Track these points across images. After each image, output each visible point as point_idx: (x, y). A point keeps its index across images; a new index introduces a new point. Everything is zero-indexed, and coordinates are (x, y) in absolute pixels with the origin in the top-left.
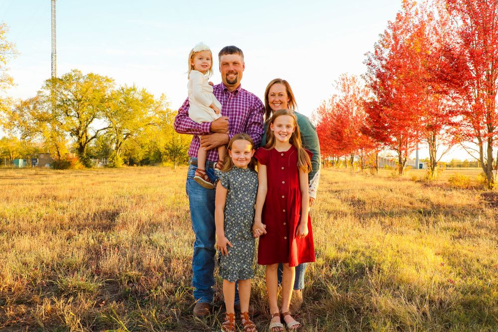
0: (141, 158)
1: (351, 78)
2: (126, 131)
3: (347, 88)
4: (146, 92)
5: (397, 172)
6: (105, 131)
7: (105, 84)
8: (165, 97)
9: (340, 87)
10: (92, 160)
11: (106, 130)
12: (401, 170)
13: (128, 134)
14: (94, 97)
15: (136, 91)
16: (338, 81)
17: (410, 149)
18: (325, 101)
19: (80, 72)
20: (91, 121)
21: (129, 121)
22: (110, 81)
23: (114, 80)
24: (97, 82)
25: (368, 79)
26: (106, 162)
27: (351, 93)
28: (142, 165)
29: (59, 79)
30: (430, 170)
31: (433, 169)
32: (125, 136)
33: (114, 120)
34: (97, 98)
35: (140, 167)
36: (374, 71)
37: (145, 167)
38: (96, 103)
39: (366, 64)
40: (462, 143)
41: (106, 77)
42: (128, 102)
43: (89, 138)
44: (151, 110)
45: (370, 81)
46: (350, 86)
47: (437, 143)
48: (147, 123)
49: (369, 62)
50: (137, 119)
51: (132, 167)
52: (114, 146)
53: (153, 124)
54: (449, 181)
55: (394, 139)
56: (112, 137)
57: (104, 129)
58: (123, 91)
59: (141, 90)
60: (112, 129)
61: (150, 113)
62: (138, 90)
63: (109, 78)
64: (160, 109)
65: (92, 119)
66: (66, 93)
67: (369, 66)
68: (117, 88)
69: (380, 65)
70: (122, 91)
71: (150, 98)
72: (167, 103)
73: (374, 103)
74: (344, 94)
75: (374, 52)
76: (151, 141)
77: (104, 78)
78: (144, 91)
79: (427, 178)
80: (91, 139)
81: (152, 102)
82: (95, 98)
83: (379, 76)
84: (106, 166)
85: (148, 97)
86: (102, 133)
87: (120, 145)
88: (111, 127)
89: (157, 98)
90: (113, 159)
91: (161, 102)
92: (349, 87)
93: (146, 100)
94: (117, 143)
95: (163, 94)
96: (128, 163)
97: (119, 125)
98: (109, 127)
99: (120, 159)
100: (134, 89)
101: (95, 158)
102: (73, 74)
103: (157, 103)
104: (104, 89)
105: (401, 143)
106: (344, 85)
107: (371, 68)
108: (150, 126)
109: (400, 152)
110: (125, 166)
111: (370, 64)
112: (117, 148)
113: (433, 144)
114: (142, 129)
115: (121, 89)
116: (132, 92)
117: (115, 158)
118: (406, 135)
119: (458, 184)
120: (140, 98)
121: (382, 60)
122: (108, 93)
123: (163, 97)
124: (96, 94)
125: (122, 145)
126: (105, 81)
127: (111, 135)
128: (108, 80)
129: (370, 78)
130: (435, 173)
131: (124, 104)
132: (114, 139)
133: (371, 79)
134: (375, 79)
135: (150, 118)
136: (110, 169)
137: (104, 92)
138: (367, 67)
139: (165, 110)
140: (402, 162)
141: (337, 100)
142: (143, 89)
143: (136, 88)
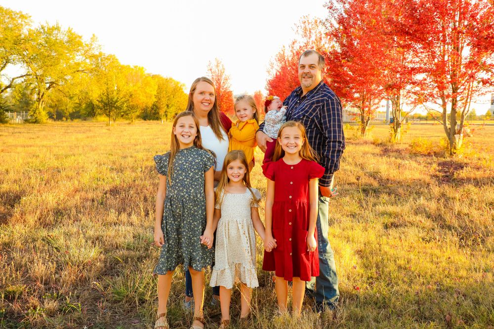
0: (71, 110)
1: (314, 22)
2: (49, 79)
3: (308, 32)
4: (73, 31)
5: (359, 133)
6: (22, 79)
7: (20, 21)
8: (97, 38)
9: (301, 31)
10: (9, 114)
11: (24, 77)
12: (363, 130)
13: (52, 83)
14: (6, 37)
15: (60, 31)
16: (298, 24)
17: (374, 107)
18: (284, 47)
20: (4, 67)
21: (52, 67)
22: (26, 18)
23: (30, 17)
24: (9, 18)
25: (328, 25)
26: (26, 116)
27: (313, 38)
28: (72, 120)
30: (393, 132)
31: (396, 131)
32: (48, 85)
33: (35, 66)
34: (9, 38)
35: (69, 122)
36: (336, 15)
37: (76, 122)
38: (8, 45)
39: (327, 7)
40: (424, 103)
41: (21, 12)
42: (50, 44)
43: (3, 87)
44: (79, 53)
45: (330, 28)
46: (312, 31)
47: (401, 101)
48: (75, 70)
49: (330, 5)
50: (63, 65)
51: (59, 122)
52: (35, 97)
53: (83, 71)
54: (410, 146)
55: (357, 95)
56: (32, 86)
57: (22, 76)
58: (44, 30)
59: (66, 29)
60: (31, 77)
61: (78, 58)
62: (62, 30)
63: (24, 13)
64: (91, 53)
65: (5, 65)
67: (331, 10)
68: (35, 26)
69: (343, 9)
70: (42, 30)
71: (78, 39)
72: (100, 46)
73: (335, 53)
74: (305, 40)
76: (81, 91)
77: (17, 14)
78: (70, 31)
79: (390, 142)
80: (6, 89)
81: (80, 44)
82: (7, 39)
83: (341, 21)
84: (26, 121)
85: (76, 38)
86: (19, 81)
87: (42, 96)
88: (29, 75)
89: (86, 40)
90: (34, 113)
91: (91, 45)
92: (310, 32)
93: (73, 42)
94: (39, 94)
95: (94, 35)
96: (55, 117)
97: (40, 72)
98: (27, 75)
99: (44, 113)
100: (58, 28)
101: (12, 111)
103: (87, 45)
104: (18, 27)
105: (363, 99)
106: (306, 29)
107: (332, 12)
108: (79, 73)
109: (363, 110)
110: (50, 121)
111: (331, 8)
112: (39, 100)
113: (397, 103)
114: (68, 77)
115: (41, 27)
116: (55, 32)
117: (37, 111)
118: (369, 91)
119: (419, 149)
120: (66, 39)
121: (345, 3)
122: (25, 31)
123: (94, 38)
124: (8, 33)
125: (45, 96)
126: (20, 18)
127: (31, 84)
128: (22, 17)
129: (331, 24)
130: (399, 135)
131: (45, 46)
132: (35, 88)
133: (332, 26)
134: (337, 26)
135: (78, 64)
136: (31, 125)
137: (20, 30)
138: (328, 10)
139: (97, 53)
140: (365, 121)
141: (297, 47)
142: (69, 28)
143: (60, 26)
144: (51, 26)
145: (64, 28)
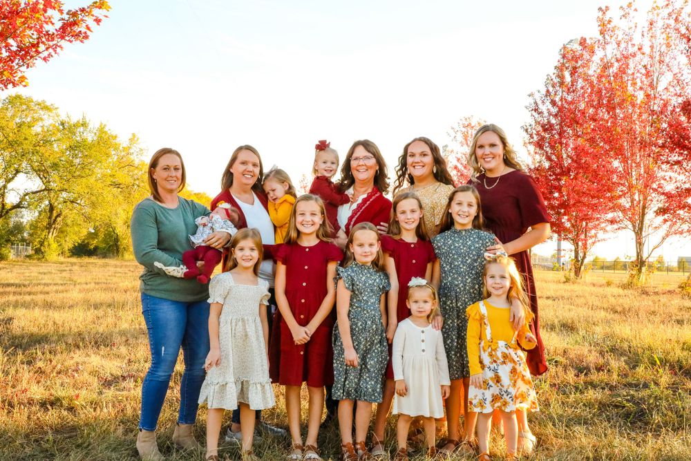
4: (106, 129)
5: (572, 274)
7: (41, 114)
8: (138, 139)
12: (577, 271)
15: (87, 128)
20: (13, 178)
23: (57, 108)
24: (25, 110)
30: (635, 272)
41: (44, 102)
43: (8, 207)
59: (97, 126)
62: (91, 126)
63: (48, 104)
64: (127, 160)
65: (15, 175)
67: (534, 113)
71: (112, 140)
72: (141, 150)
75: (543, 92)
77: (39, 104)
78: (102, 130)
79: (632, 283)
80: (11, 210)
81: (115, 147)
84: (29, 257)
85: (109, 138)
87: (55, 220)
89: (123, 140)
90: (41, 245)
91: (130, 148)
93: (104, 141)
94: (50, 218)
95: (134, 135)
99: (54, 246)
100: (84, 125)
103: (124, 149)
109: (577, 243)
111: (535, 110)
112: (50, 226)
116: (81, 129)
117: (46, 243)
123: (133, 139)
125: (58, 220)
126: (42, 109)
128: (46, 108)
130: (643, 277)
140: (580, 259)
142: (102, 124)
143: (88, 122)
144: (74, 120)
145: (94, 124)
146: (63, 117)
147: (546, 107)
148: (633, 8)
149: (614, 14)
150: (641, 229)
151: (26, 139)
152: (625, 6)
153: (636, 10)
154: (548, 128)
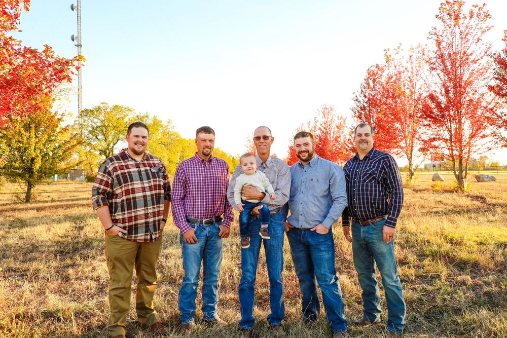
4: (157, 118)
15: (148, 118)
19: (107, 104)
22: (131, 111)
29: (91, 110)
30: (409, 178)
31: (411, 178)
39: (354, 100)
41: (128, 107)
44: (159, 132)
58: (138, 118)
59: (153, 117)
62: (150, 117)
63: (130, 108)
66: (96, 120)
67: (356, 102)
71: (160, 123)
72: (173, 127)
75: (360, 91)
77: (125, 109)
78: (155, 118)
81: (161, 126)
85: (158, 122)
89: (164, 123)
91: (168, 126)
93: (157, 125)
95: (169, 120)
102: (102, 106)
103: (165, 126)
111: (357, 100)
116: (146, 118)
120: (152, 122)
123: (169, 122)
126: (127, 111)
128: (129, 110)
143: (148, 115)
144: (142, 115)
145: (151, 116)
146: (138, 114)
147: (361, 99)
148: (401, 49)
149: (392, 53)
150: (411, 157)
151: (120, 125)
152: (397, 48)
153: (402, 50)
154: (363, 108)
